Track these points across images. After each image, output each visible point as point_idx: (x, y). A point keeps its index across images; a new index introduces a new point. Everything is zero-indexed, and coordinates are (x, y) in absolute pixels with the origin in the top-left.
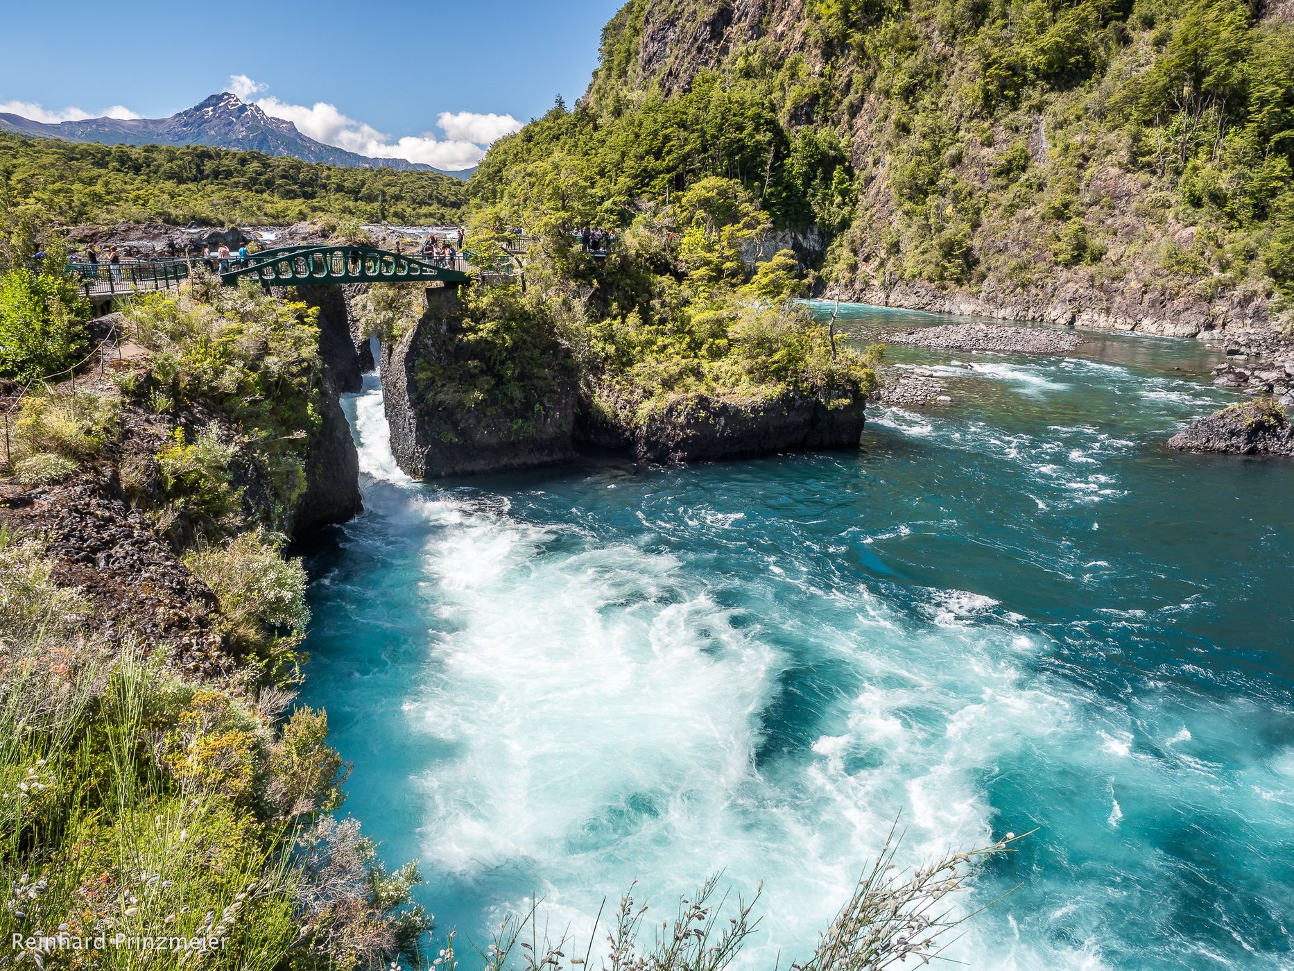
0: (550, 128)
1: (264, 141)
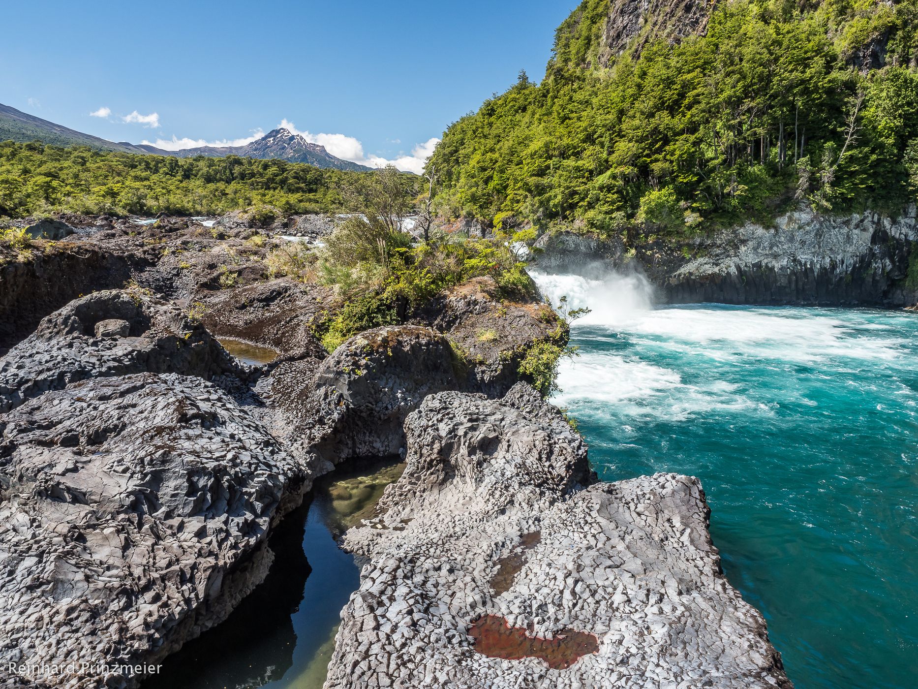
0: (514, 100)
1: (304, 159)
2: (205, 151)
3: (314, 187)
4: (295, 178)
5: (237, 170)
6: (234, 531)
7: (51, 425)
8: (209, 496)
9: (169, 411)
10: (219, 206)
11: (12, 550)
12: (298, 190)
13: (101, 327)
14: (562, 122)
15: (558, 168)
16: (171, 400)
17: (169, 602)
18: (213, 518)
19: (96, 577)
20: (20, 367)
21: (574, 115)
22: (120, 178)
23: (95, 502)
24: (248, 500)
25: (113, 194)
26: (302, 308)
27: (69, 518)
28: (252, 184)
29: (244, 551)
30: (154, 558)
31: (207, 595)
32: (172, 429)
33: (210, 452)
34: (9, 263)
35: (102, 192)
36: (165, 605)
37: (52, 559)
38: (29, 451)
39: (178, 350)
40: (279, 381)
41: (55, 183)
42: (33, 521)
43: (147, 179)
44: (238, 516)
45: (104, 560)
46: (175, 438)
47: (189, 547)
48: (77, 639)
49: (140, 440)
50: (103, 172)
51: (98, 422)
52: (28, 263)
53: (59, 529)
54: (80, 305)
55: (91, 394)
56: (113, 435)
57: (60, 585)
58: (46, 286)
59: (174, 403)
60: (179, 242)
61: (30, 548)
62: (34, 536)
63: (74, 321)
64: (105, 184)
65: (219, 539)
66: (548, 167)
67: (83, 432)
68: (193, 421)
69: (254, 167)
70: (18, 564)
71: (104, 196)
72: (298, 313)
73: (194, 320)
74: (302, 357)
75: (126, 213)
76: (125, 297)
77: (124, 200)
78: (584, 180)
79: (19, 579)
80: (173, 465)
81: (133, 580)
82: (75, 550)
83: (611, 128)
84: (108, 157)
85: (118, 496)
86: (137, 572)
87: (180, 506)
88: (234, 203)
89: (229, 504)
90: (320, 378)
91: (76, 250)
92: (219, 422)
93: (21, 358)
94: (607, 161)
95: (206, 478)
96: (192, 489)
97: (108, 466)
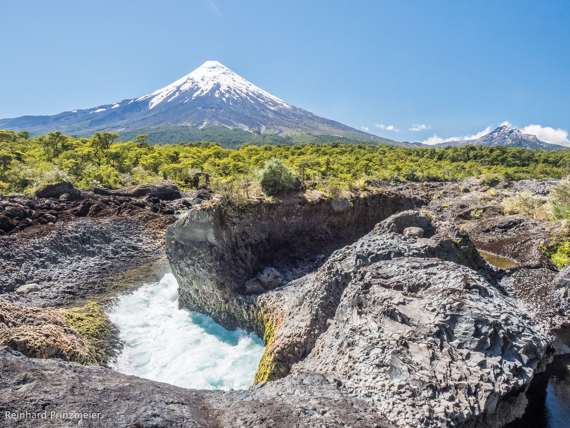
1: (520, 145)
3: (527, 163)
4: (512, 157)
5: (472, 153)
6: (506, 370)
7: (388, 277)
8: (489, 340)
9: (458, 280)
10: (459, 176)
11: (369, 341)
12: (514, 165)
13: (407, 231)
16: (459, 274)
17: (460, 404)
18: (491, 356)
19: (414, 371)
20: (369, 246)
22: (403, 161)
23: (415, 326)
24: (516, 352)
25: (398, 169)
26: (534, 234)
27: (399, 331)
28: (482, 162)
29: (514, 387)
30: (451, 372)
31: (486, 410)
32: (461, 292)
33: (488, 311)
34: (357, 197)
35: (393, 169)
36: (457, 405)
37: (390, 352)
38: (378, 288)
39: (452, 249)
40: (519, 281)
41: (370, 164)
42: (379, 328)
43: (417, 161)
44: (509, 360)
45: (419, 363)
46: (463, 298)
47: (474, 372)
48: (404, 406)
49: (441, 294)
50: (394, 158)
51: (414, 280)
52: (365, 198)
53: (394, 336)
54: (397, 218)
55: (408, 265)
56: (422, 289)
57: (394, 369)
58: (371, 211)
59: (461, 276)
60: (441, 192)
61: (378, 343)
62: (380, 337)
63: (393, 226)
64: (395, 164)
65: (496, 373)
67: (406, 284)
68: (474, 290)
69: (483, 151)
70: (371, 350)
71: (394, 170)
72: (531, 237)
73: (463, 231)
74: (537, 267)
75: (405, 180)
76: (422, 215)
77: (404, 173)
79: (372, 359)
80: (465, 313)
81: (437, 381)
82: (403, 351)
84: (397, 150)
85: (428, 325)
86: (440, 377)
87: (468, 342)
88: (470, 174)
89: (503, 349)
90: (561, 281)
91: (388, 193)
92: (488, 295)
93: (369, 241)
95: (488, 327)
96: (477, 333)
97: (422, 306)
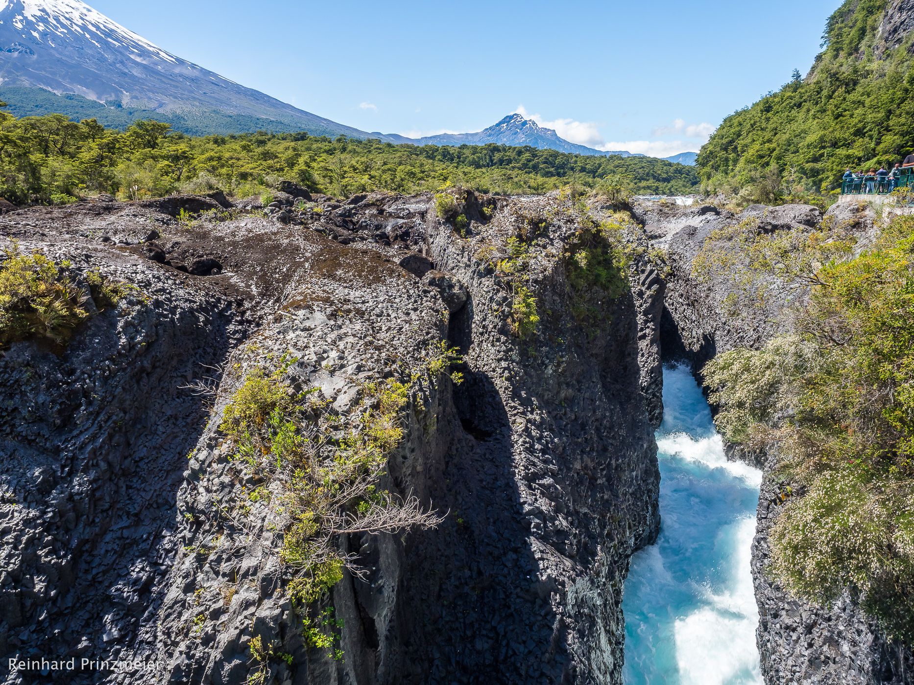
2: (444, 138)
5: (497, 156)
14: (836, 118)
15: (832, 156)
21: (847, 112)
66: (822, 155)
78: (854, 165)
83: (880, 124)
94: (874, 150)
